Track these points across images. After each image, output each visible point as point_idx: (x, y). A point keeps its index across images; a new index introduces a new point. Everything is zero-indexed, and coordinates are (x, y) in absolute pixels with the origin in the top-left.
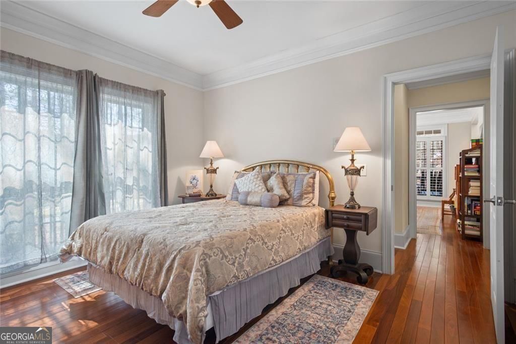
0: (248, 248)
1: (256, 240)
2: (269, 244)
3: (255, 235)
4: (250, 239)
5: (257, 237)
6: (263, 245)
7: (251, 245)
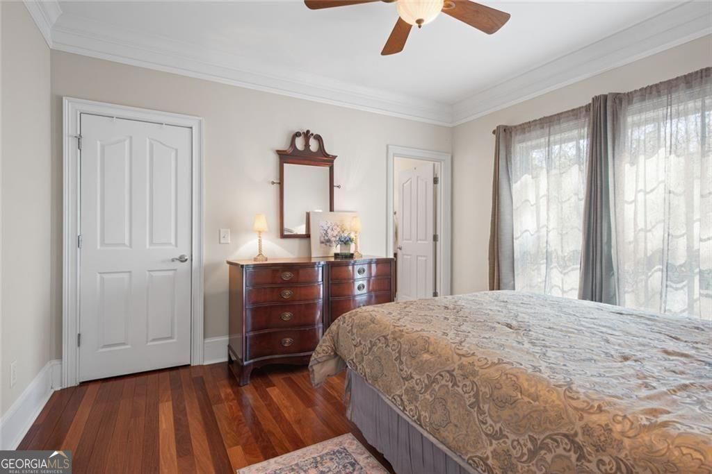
0: (377, 346)
1: (391, 345)
2: (406, 369)
3: (395, 339)
4: (385, 337)
5: (395, 343)
6: (396, 360)
7: (380, 345)
